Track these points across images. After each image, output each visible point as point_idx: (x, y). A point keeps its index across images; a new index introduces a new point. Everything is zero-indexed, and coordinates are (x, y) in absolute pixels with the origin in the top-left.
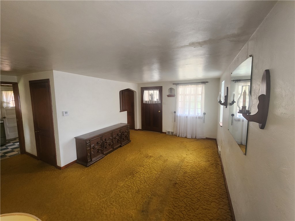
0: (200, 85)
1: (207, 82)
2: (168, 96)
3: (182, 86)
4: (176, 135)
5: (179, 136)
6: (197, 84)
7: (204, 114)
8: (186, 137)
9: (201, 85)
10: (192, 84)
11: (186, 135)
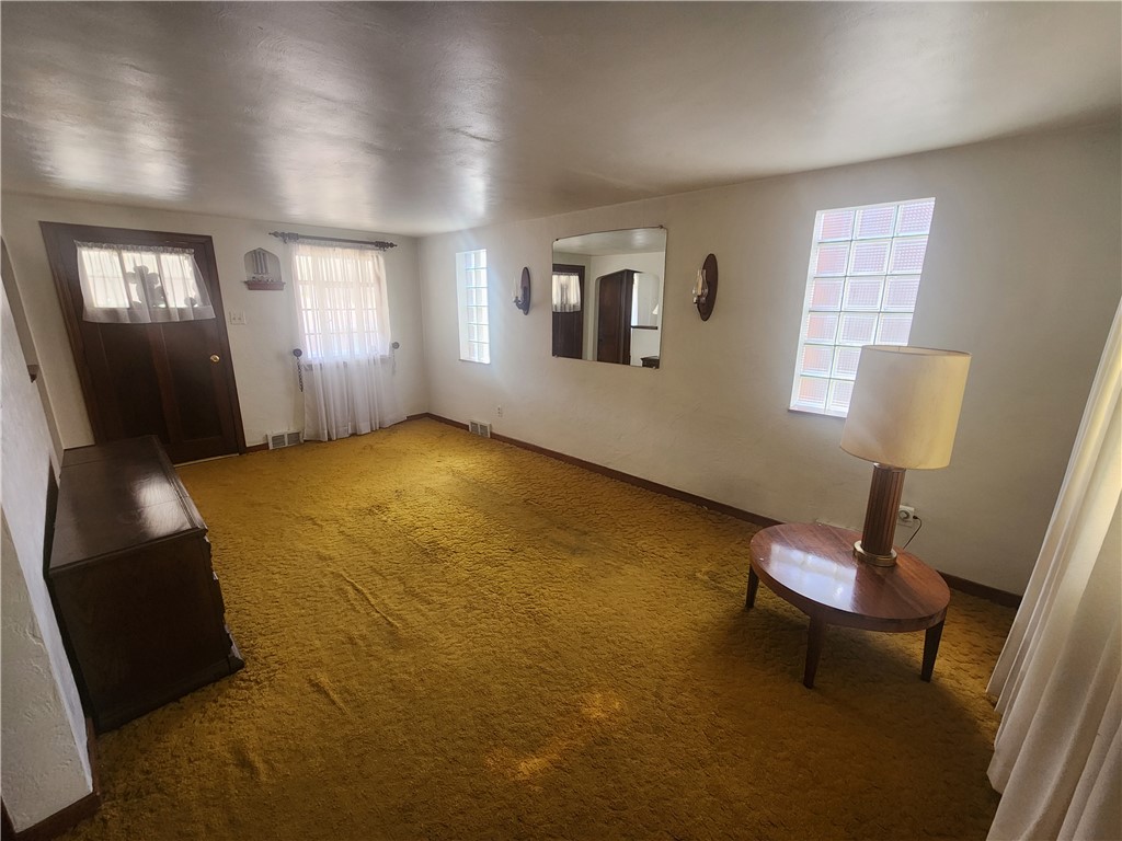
0: (369, 253)
1: (392, 245)
2: (253, 285)
3: (308, 248)
4: (315, 441)
5: (330, 439)
6: (361, 248)
7: (395, 346)
8: (354, 434)
9: (375, 253)
10: (344, 244)
11: (355, 427)
